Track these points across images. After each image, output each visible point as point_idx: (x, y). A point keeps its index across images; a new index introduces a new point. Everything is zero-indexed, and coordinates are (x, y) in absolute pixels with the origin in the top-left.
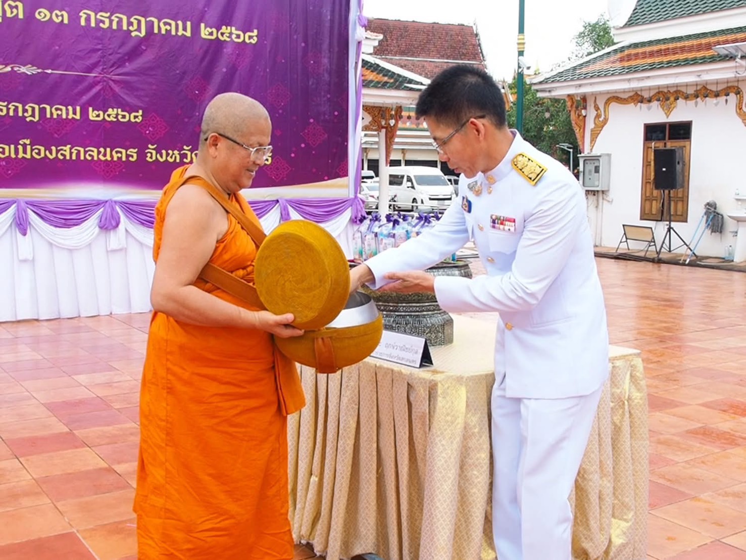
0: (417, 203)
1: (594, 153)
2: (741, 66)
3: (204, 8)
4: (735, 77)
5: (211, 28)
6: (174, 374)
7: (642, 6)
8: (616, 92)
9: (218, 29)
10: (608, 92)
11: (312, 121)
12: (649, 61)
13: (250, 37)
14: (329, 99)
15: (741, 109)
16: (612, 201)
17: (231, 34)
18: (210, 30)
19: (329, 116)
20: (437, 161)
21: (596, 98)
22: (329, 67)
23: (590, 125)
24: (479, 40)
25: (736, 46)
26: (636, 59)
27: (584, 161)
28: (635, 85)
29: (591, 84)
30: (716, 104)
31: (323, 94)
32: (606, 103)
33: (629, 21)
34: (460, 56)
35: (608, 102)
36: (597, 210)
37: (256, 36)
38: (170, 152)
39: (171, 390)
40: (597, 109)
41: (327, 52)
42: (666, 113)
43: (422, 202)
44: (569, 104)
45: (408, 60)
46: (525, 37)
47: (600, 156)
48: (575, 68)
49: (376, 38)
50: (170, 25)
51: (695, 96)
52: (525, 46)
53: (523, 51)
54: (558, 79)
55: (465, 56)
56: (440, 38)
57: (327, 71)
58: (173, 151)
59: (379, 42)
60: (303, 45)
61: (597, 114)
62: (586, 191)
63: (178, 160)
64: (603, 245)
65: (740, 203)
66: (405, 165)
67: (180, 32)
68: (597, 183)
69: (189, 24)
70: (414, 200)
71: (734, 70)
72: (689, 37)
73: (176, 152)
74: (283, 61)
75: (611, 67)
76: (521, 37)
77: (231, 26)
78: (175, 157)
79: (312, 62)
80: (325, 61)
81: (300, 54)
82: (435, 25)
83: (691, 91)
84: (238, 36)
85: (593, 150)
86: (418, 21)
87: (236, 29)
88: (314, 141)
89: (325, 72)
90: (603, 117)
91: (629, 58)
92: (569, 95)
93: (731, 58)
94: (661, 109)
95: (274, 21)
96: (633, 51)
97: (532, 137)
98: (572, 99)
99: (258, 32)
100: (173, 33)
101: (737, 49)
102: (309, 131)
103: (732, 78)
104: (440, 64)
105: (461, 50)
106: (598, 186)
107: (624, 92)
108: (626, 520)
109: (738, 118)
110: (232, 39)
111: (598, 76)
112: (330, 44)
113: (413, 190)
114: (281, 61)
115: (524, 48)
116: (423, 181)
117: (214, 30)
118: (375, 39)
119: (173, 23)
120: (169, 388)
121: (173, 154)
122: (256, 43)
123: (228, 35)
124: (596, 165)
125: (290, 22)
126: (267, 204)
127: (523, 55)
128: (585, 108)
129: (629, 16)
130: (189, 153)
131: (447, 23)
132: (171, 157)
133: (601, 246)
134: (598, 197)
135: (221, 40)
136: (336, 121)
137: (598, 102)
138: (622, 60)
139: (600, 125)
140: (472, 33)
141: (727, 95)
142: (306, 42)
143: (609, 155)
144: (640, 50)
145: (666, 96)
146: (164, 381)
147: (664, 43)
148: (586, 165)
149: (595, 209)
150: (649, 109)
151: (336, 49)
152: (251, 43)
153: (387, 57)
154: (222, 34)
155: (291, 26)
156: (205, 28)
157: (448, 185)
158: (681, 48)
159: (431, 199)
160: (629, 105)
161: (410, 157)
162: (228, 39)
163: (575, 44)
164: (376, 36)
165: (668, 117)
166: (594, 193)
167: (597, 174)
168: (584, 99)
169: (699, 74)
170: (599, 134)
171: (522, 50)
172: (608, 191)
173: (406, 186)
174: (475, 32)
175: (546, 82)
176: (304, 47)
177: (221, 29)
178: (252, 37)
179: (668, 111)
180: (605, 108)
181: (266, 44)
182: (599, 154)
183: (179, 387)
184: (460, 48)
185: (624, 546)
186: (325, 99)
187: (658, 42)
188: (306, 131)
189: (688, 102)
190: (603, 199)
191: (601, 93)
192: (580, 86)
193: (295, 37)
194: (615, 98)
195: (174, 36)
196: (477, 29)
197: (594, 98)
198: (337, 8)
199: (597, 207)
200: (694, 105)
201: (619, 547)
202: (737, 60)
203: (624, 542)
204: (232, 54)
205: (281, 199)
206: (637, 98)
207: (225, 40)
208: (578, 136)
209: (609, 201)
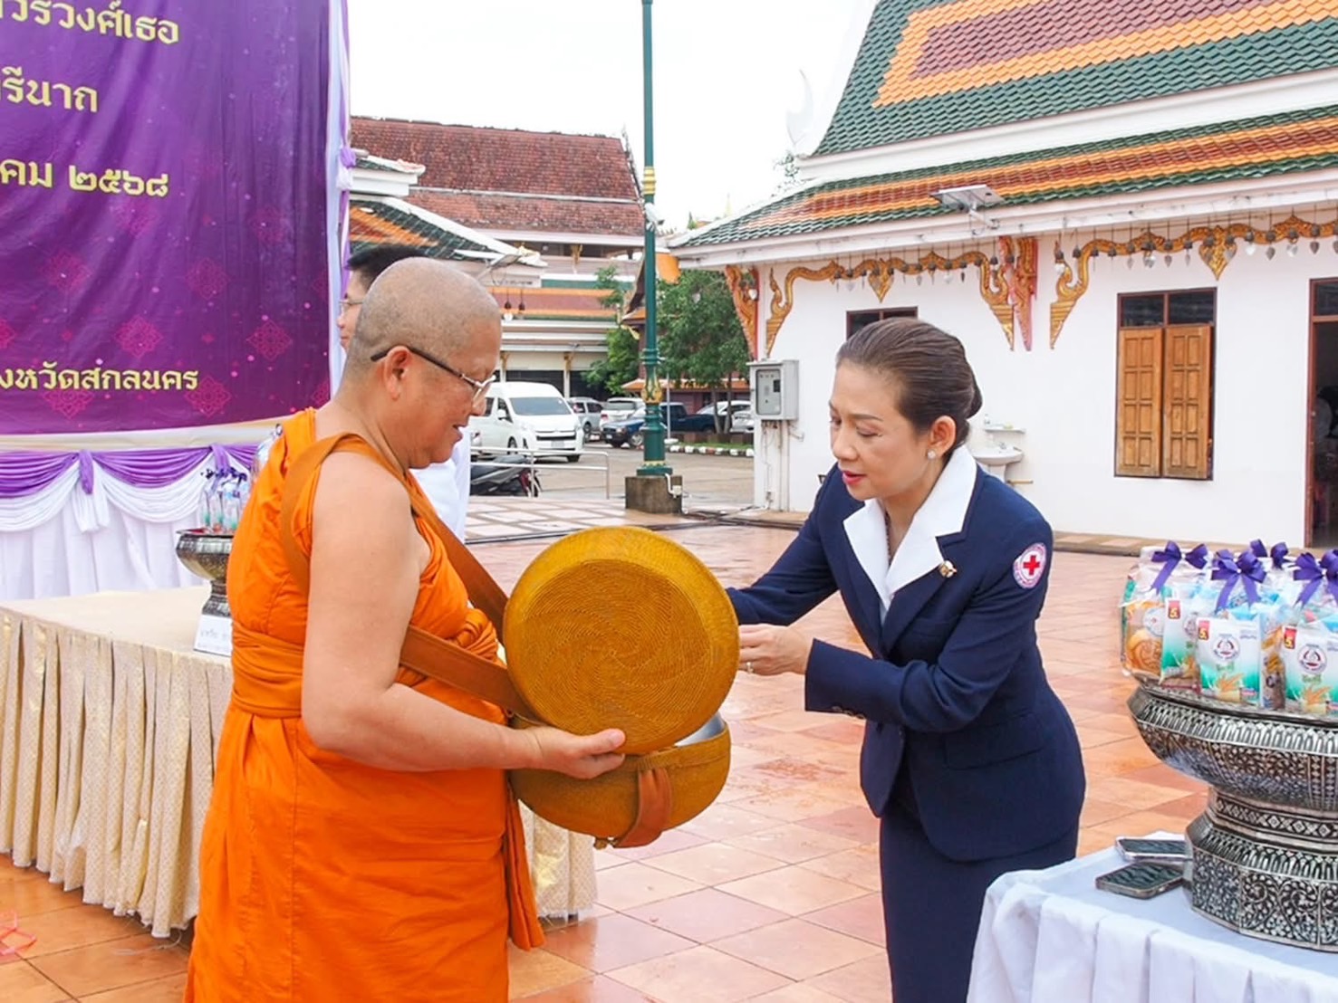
0: (516, 446)
1: (771, 360)
2: (979, 222)
3: (75, 141)
4: (973, 239)
5: (87, 173)
6: (312, 882)
7: (841, 123)
8: (800, 262)
9: (99, 174)
10: (788, 262)
11: (265, 318)
12: (847, 211)
13: (155, 187)
14: (294, 285)
15: (987, 288)
16: (803, 438)
17: (121, 181)
18: (86, 177)
19: (295, 310)
20: (562, 372)
21: (772, 270)
22: (293, 232)
23: (765, 314)
24: (631, 162)
25: (969, 191)
26: (829, 209)
27: (758, 372)
28: (826, 250)
29: (760, 249)
30: (948, 282)
31: (284, 274)
32: (787, 279)
33: (821, 147)
34: (600, 189)
35: (790, 278)
36: (781, 452)
37: (166, 185)
38: (20, 372)
39: (302, 918)
40: (775, 287)
41: (289, 207)
42: (878, 296)
43: (525, 444)
44: (729, 280)
45: (508, 197)
46: (656, 172)
47: (780, 365)
48: (737, 223)
49: (413, 171)
50: (16, 168)
51: (916, 269)
52: (656, 185)
53: (652, 195)
54: (710, 239)
55: (608, 189)
56: (564, 159)
57: (289, 238)
58: (25, 370)
59: (419, 178)
60: (248, 197)
61: (775, 296)
62: (763, 421)
63: (34, 386)
64: (791, 509)
65: (991, 436)
66: (508, 380)
67: (34, 181)
68: (777, 409)
69: (48, 167)
70: (512, 441)
71: (968, 228)
72: (910, 174)
73: (30, 372)
74: (214, 224)
75: (791, 222)
76: (648, 172)
77: (122, 169)
78: (30, 381)
79: (263, 224)
80: (286, 222)
81: (243, 211)
82: (554, 136)
83: (912, 259)
84: (134, 186)
85: (771, 354)
86: (525, 129)
87: (131, 175)
88: (271, 350)
89: (286, 240)
90: (784, 300)
91: (819, 206)
92: (728, 266)
93: (962, 209)
94: (871, 289)
95: (197, 160)
96: (826, 196)
97: (714, 329)
98: (734, 272)
99: (169, 177)
100: (22, 181)
101: (971, 195)
102: (260, 335)
103: (968, 240)
104: (566, 203)
105: (600, 180)
106: (779, 413)
107: (813, 260)
108: (556, 856)
109: (982, 300)
110: (123, 190)
111: (771, 235)
112: (294, 197)
113: (509, 424)
114: (210, 224)
115: (654, 189)
116: (527, 407)
117: (93, 177)
118: (410, 174)
119: (22, 166)
120: (296, 914)
121: (26, 375)
122: (166, 195)
123: (117, 184)
124: (775, 378)
125: (224, 161)
126: (193, 453)
127: (652, 202)
128: (756, 286)
129: (821, 139)
130: (53, 374)
131: (575, 133)
132: (23, 381)
133: (788, 511)
134: (781, 429)
135: (103, 192)
136: (307, 317)
137: (776, 277)
138: (809, 209)
139: (780, 316)
140: (619, 152)
141: (964, 266)
142: (252, 191)
143: (795, 363)
144: (837, 194)
145: (879, 268)
146: (285, 899)
147: (874, 183)
148: (760, 379)
149: (778, 450)
150: (851, 287)
151: (305, 204)
152: (156, 196)
153: (472, 191)
154: (107, 183)
155: (225, 167)
156: (77, 173)
157: (570, 413)
158: (897, 191)
159: (539, 438)
160: (822, 282)
161: (514, 364)
162: (117, 191)
163: (784, 172)
164: (414, 168)
165: (881, 300)
166: (775, 424)
167: (777, 394)
168: (754, 272)
169: (920, 233)
170: (779, 328)
171: (651, 192)
172: (796, 420)
173: (496, 417)
174: (625, 149)
175: (692, 245)
176: (249, 201)
177: (104, 174)
178: (159, 187)
179: (882, 290)
180: (786, 286)
181: (183, 198)
182: (779, 361)
183: (326, 913)
184: (599, 175)
185: (553, 888)
186: (288, 282)
187: (864, 181)
188: (256, 335)
189: (907, 276)
190: (789, 434)
191: (777, 263)
192: (744, 251)
193: (234, 185)
194: (801, 271)
195: (22, 187)
196: (627, 145)
197: (769, 271)
198: (305, 138)
199: (780, 447)
200: (915, 282)
201: (547, 889)
202: (972, 212)
203: (552, 883)
204: (123, 214)
205: (215, 444)
206: (835, 270)
207: (111, 193)
208: (747, 332)
209: (798, 438)
